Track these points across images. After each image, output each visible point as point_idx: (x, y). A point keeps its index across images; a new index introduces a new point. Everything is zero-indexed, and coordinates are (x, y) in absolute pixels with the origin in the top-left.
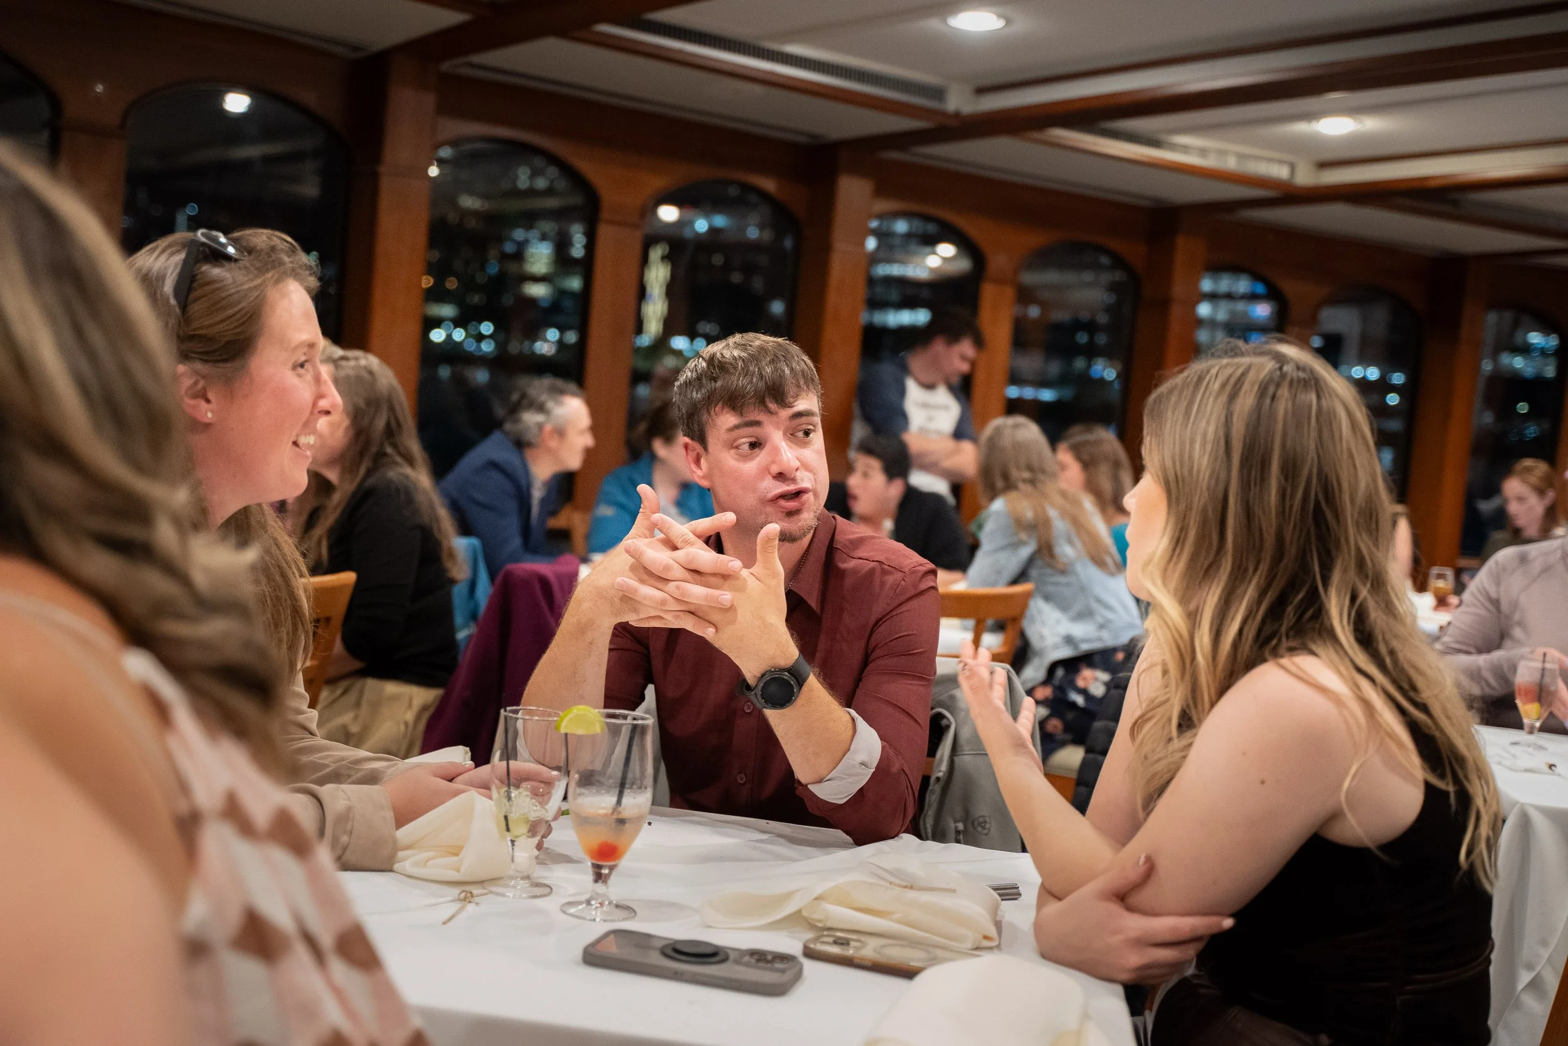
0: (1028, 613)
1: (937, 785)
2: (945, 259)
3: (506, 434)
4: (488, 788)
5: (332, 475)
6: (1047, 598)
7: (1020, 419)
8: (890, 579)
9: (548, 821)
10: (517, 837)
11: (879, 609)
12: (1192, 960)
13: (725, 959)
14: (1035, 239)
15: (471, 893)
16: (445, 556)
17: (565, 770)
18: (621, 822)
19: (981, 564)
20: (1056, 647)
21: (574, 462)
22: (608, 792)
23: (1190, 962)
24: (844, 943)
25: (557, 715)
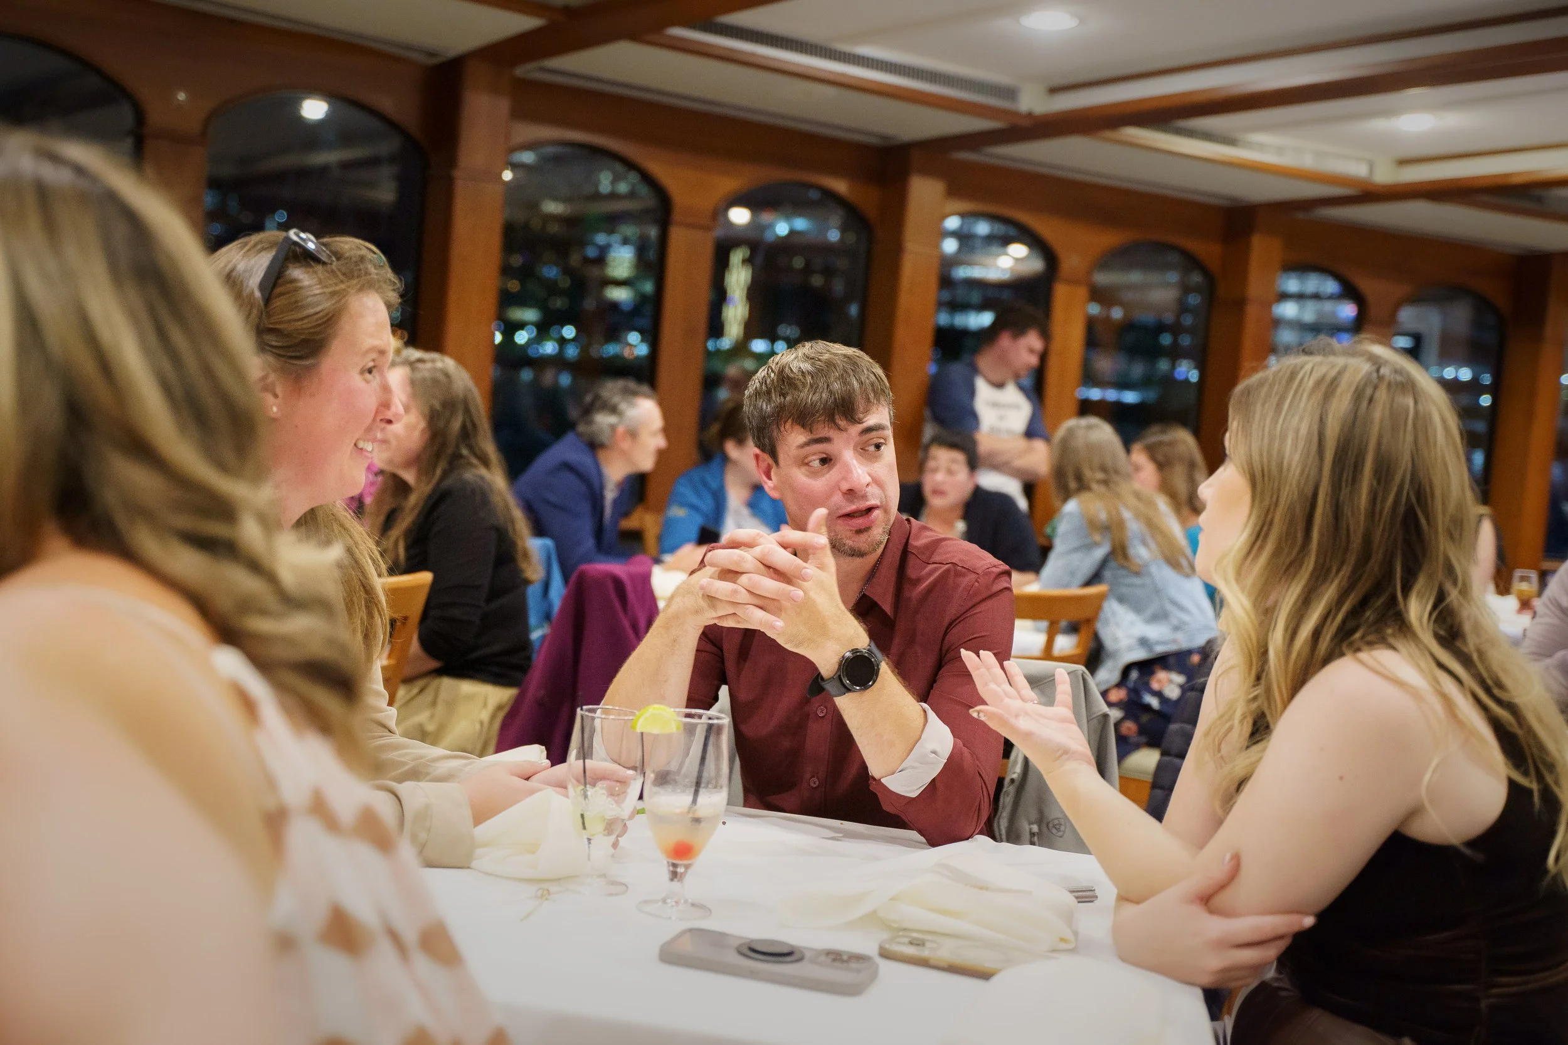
0: (1102, 615)
1: (1011, 787)
2: (1017, 260)
3: (579, 435)
4: (565, 787)
5: (409, 477)
6: (1121, 600)
7: (1093, 420)
8: (965, 581)
9: (623, 820)
10: (593, 835)
11: (952, 611)
12: (1273, 962)
13: (801, 959)
14: (1108, 239)
15: (548, 890)
16: (519, 557)
17: (640, 768)
18: (697, 820)
19: (1054, 565)
20: (1130, 649)
21: (646, 463)
22: (683, 792)
23: (1269, 963)
24: (918, 943)
25: (633, 714)
